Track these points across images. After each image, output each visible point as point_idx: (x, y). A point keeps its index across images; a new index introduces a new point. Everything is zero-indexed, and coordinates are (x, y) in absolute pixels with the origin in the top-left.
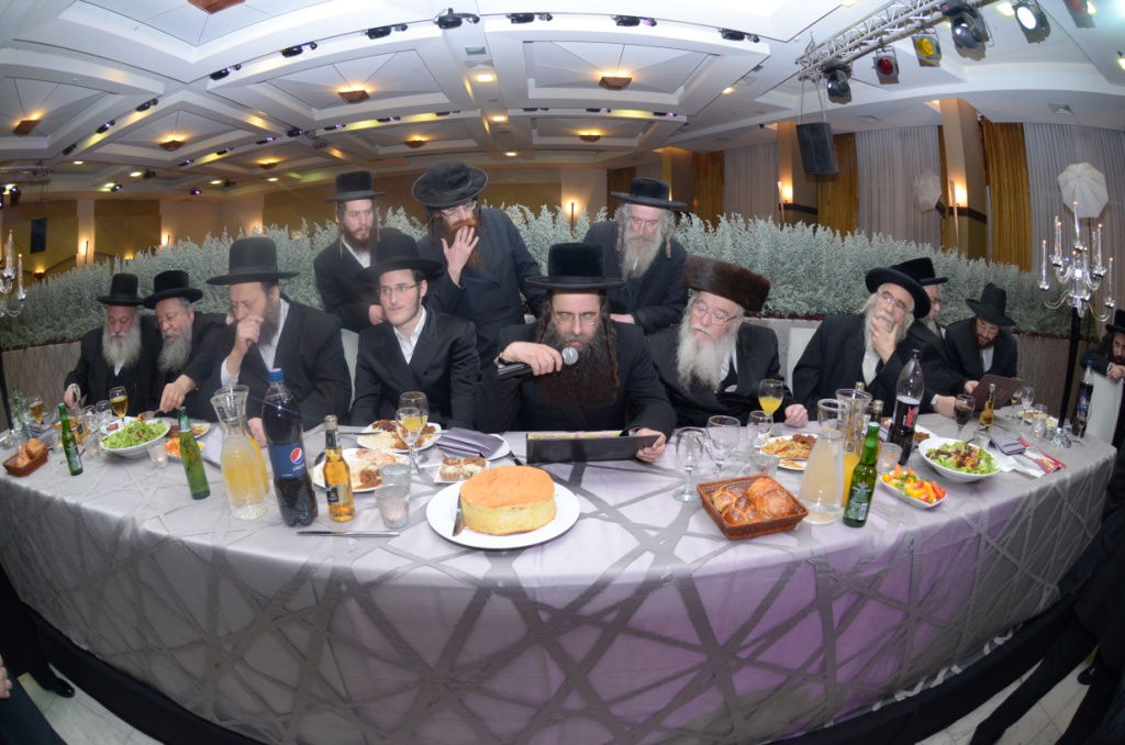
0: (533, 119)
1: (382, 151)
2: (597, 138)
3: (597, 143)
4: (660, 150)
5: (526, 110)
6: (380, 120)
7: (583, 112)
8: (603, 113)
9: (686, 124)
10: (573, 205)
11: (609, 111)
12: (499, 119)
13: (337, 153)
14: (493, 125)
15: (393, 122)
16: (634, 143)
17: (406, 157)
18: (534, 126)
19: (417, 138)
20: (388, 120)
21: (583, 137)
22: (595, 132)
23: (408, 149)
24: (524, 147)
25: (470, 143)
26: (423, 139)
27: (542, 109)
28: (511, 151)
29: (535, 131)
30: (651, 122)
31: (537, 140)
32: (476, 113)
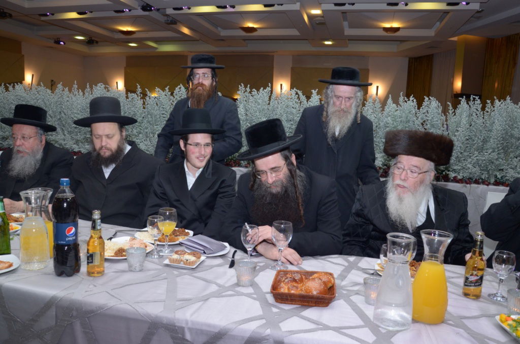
0: (344, 13)
1: (224, 33)
2: (397, 29)
3: (397, 34)
4: (455, 39)
5: (336, 5)
6: (218, 7)
7: (384, 7)
8: (401, 6)
9: (478, 12)
10: (377, 87)
11: (406, 5)
12: (316, 12)
13: (186, 31)
14: (311, 17)
15: (229, 9)
16: (431, 33)
17: (244, 40)
18: (345, 19)
19: (250, 25)
20: (225, 7)
21: (386, 29)
22: (395, 25)
23: (243, 34)
24: (339, 37)
25: (294, 32)
26: (255, 26)
27: (349, 4)
28: (328, 40)
29: (346, 24)
30: (446, 12)
31: (349, 32)
32: (296, 7)
